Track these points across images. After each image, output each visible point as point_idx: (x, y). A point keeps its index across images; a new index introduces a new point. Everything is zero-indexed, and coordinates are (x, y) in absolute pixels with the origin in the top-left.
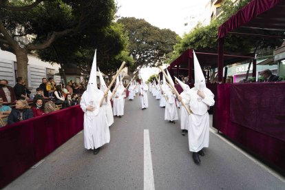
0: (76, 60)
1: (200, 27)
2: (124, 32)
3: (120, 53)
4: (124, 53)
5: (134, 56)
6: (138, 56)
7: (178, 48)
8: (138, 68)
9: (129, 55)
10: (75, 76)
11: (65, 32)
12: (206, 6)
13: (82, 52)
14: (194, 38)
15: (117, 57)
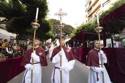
0: (26, 33)
1: (84, 24)
2: (51, 22)
3: (48, 32)
4: (50, 32)
5: (55, 34)
6: (56, 35)
7: (74, 32)
8: (56, 40)
9: (53, 34)
10: (24, 41)
11: (21, 18)
12: (84, 18)
13: (30, 29)
14: (81, 28)
15: (47, 34)
